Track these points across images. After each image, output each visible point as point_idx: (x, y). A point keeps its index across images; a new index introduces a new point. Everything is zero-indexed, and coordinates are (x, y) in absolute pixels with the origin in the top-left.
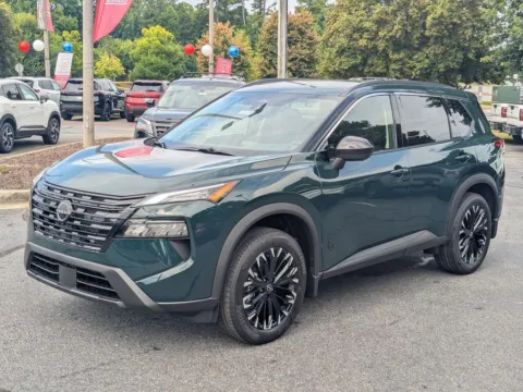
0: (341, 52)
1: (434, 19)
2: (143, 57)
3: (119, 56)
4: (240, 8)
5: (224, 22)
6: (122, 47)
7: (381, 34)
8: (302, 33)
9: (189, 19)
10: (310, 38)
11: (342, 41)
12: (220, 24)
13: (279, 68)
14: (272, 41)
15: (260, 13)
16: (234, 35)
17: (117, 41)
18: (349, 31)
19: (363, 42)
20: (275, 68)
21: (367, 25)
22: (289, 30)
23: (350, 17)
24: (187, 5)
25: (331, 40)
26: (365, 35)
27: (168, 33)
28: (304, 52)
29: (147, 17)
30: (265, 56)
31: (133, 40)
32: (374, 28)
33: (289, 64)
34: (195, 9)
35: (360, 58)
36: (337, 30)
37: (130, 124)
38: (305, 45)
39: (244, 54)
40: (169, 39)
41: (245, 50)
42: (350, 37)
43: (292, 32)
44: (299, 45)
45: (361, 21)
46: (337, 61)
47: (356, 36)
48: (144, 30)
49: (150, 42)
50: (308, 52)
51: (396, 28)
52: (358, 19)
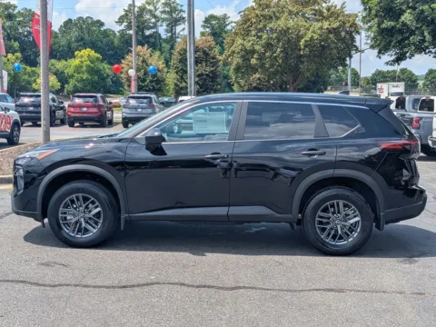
0: (237, 69)
1: (306, 41)
2: (76, 75)
3: (55, 74)
4: (155, 33)
5: (143, 45)
6: (58, 67)
7: (267, 54)
8: (206, 54)
9: (113, 43)
10: (213, 58)
11: (236, 60)
12: (140, 47)
13: (189, 82)
14: (183, 61)
15: (171, 37)
16: (151, 56)
17: (53, 61)
18: (243, 53)
19: (253, 61)
20: (186, 82)
21: (257, 47)
22: (196, 52)
23: (244, 42)
24: (110, 30)
25: (229, 60)
26: (255, 56)
27: (97, 55)
28: (208, 69)
29: (77, 41)
30: (177, 73)
31: (66, 60)
32: (263, 50)
33: (197, 79)
34: (118, 34)
36: (233, 52)
37: (72, 128)
38: (209, 63)
39: (159, 71)
40: (98, 59)
41: (160, 67)
42: (242, 57)
43: (198, 53)
44: (204, 63)
47: (248, 56)
48: (76, 53)
49: (82, 62)
50: (212, 69)
51: (279, 50)
52: (250, 44)
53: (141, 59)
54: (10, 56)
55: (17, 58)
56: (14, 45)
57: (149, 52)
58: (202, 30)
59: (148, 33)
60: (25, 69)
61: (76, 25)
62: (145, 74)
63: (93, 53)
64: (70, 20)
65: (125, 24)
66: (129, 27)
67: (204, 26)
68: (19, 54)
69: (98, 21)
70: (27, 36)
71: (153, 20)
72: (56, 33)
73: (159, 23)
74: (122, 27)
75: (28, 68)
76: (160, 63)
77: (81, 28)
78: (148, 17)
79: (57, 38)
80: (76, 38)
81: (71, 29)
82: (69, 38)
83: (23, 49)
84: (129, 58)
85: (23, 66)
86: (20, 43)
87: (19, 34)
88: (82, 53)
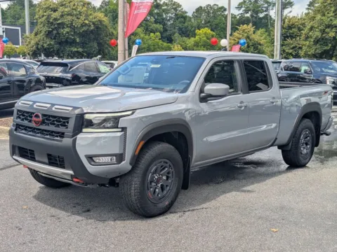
0: (317, 42)
4: (267, 15)
5: (248, 24)
6: (187, 43)
8: (300, 30)
11: (317, 34)
16: (254, 33)
17: (185, 39)
18: (322, 27)
19: (332, 34)
21: (335, 23)
23: (323, 18)
25: (310, 33)
26: (334, 30)
27: (212, 32)
34: (238, 17)
35: (330, 45)
36: (314, 27)
39: (260, 44)
40: (213, 36)
41: (262, 42)
42: (323, 32)
43: (293, 29)
44: (298, 38)
45: (331, 20)
46: (314, 47)
47: (327, 30)
48: (197, 31)
49: (200, 38)
52: (329, 19)
53: (246, 35)
54: (152, 34)
55: (157, 37)
56: (159, 27)
57: (252, 29)
58: (307, 11)
59: (261, 15)
60: (163, 45)
61: (204, 10)
62: (248, 47)
63: (209, 31)
64: (201, 7)
65: (243, 9)
66: (246, 12)
67: (308, 9)
68: (158, 34)
69: (222, 7)
71: (266, 5)
72: (190, 18)
73: (271, 8)
74: (241, 12)
75: (165, 44)
76: (262, 38)
77: (209, 13)
78: (262, 3)
79: (191, 21)
80: (205, 21)
81: (201, 14)
82: (199, 21)
83: (165, 30)
84: (236, 34)
85: (161, 42)
86: (164, 25)
87: (163, 19)
88: (201, 31)
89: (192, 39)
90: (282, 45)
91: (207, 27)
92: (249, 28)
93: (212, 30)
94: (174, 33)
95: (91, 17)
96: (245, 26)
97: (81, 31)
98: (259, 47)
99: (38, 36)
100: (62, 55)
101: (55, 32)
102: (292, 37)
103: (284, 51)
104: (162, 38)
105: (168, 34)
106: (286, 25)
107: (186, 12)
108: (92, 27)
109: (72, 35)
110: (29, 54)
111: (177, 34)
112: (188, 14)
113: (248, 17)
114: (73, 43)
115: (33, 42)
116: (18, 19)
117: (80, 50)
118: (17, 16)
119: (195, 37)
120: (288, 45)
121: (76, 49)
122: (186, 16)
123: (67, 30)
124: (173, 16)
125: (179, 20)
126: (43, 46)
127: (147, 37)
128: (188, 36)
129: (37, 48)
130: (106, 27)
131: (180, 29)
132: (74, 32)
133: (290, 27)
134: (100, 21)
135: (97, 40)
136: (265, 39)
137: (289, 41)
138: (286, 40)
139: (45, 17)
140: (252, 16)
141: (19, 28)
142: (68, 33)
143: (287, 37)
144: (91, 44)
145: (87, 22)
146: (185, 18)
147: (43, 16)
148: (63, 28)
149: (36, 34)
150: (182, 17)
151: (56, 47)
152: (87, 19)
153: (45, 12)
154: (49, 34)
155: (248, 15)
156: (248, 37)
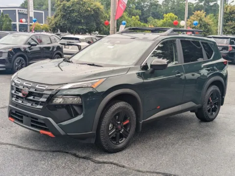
53: (199, 18)
54: (133, 17)
56: (139, 12)
57: (204, 14)
59: (211, 4)
60: (140, 24)
62: (200, 26)
63: (173, 15)
66: (201, 1)
68: (138, 17)
70: (145, 7)
72: (161, 5)
74: (197, 1)
75: (142, 24)
76: (211, 20)
77: (174, 2)
79: (160, 7)
80: (171, 8)
81: (168, 3)
82: (167, 8)
83: (143, 14)
84: (192, 17)
85: (139, 22)
86: (142, 11)
87: (141, 6)
88: (167, 15)
89: (162, 20)
90: (224, 26)
91: (172, 12)
92: (202, 13)
93: (175, 14)
94: (149, 16)
95: (92, 5)
96: (199, 12)
97: (85, 15)
98: (209, 27)
99: (57, 18)
100: (72, 31)
101: (68, 15)
102: (231, 20)
103: (226, 30)
104: (140, 20)
105: (144, 16)
106: (228, 12)
107: (158, 2)
108: (93, 13)
109: (79, 17)
110: (50, 30)
111: (151, 17)
112: (159, 3)
113: (202, 5)
114: (80, 23)
115: (53, 22)
116: (42, 6)
117: (84, 27)
118: (41, 3)
119: (163, 19)
120: (229, 26)
121: (81, 27)
122: (158, 4)
123: (76, 14)
124: (149, 4)
125: (153, 7)
126: (60, 25)
127: (130, 19)
128: (159, 19)
129: (56, 26)
130: (102, 12)
131: (153, 13)
132: (81, 16)
133: (231, 13)
134: (98, 8)
135: (96, 21)
136: (213, 21)
137: (230, 23)
138: (227, 22)
139: (62, 5)
140: (205, 4)
141: (43, 12)
142: (76, 16)
143: (229, 20)
144: (92, 23)
145: (89, 9)
146: (157, 5)
147: (60, 5)
148: (74, 12)
149: (55, 17)
150: (155, 5)
151: (69, 25)
152: (89, 7)
153: (62, 2)
154: (63, 17)
155: (202, 4)
156: (201, 20)
